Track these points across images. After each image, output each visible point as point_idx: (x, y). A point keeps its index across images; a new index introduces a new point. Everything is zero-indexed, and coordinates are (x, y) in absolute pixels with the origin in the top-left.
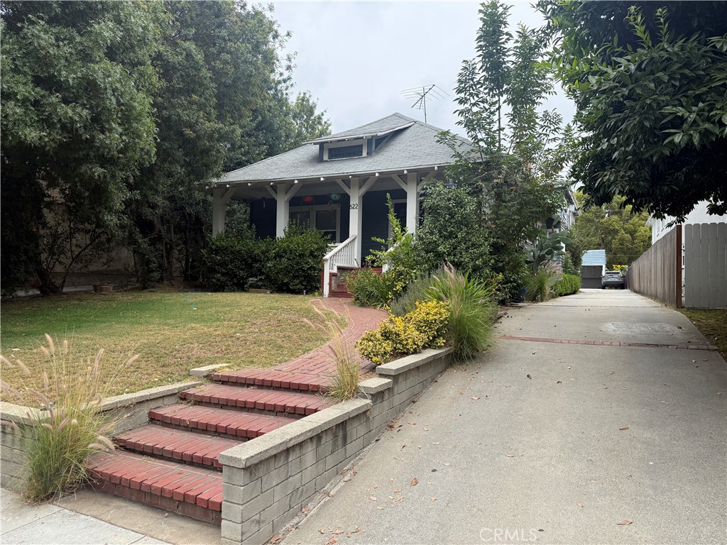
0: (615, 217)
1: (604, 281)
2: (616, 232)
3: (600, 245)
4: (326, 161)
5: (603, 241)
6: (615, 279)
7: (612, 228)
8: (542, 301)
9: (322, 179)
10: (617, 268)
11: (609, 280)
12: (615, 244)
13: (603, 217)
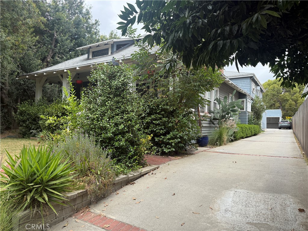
0: (287, 93)
1: (280, 125)
2: (287, 100)
3: (280, 107)
4: (91, 59)
5: (281, 105)
6: (286, 124)
7: (286, 99)
8: (220, 145)
9: (78, 68)
10: (288, 119)
11: (283, 125)
12: (287, 106)
13: (281, 93)
